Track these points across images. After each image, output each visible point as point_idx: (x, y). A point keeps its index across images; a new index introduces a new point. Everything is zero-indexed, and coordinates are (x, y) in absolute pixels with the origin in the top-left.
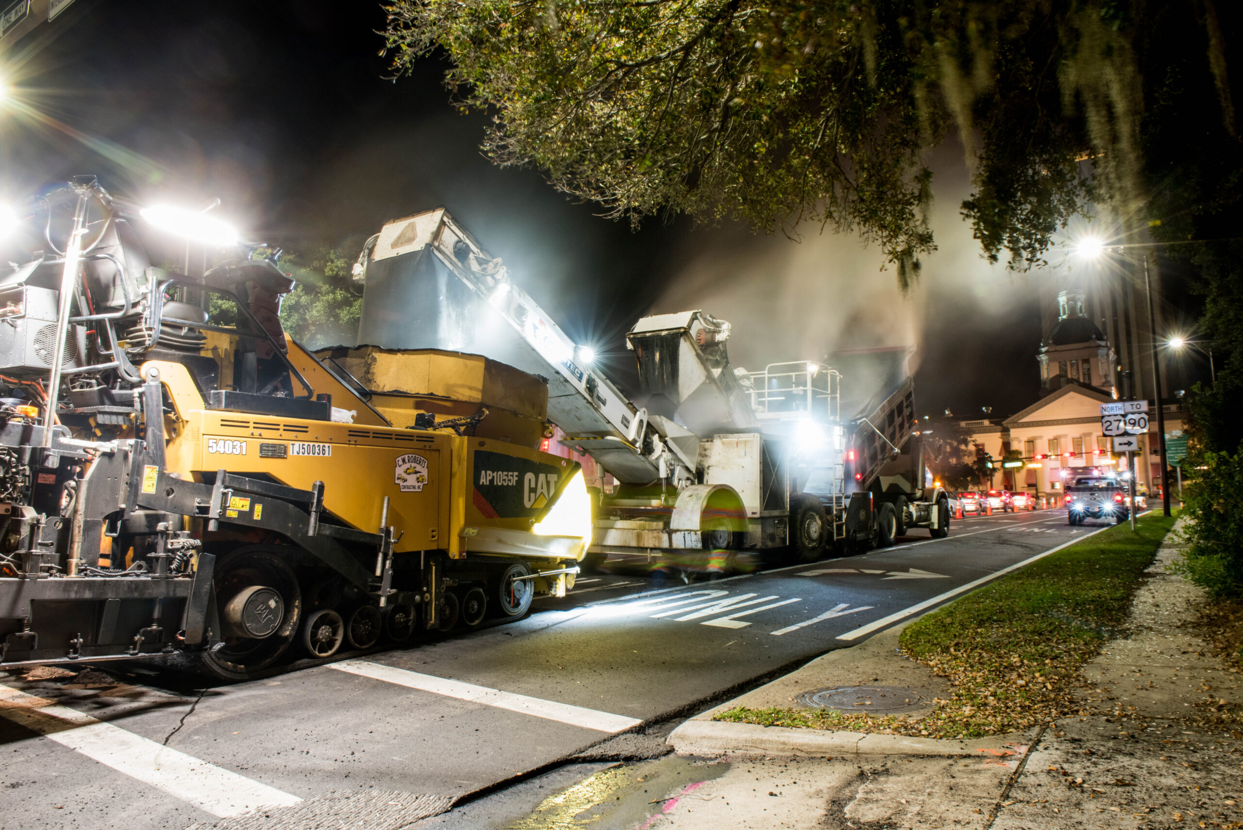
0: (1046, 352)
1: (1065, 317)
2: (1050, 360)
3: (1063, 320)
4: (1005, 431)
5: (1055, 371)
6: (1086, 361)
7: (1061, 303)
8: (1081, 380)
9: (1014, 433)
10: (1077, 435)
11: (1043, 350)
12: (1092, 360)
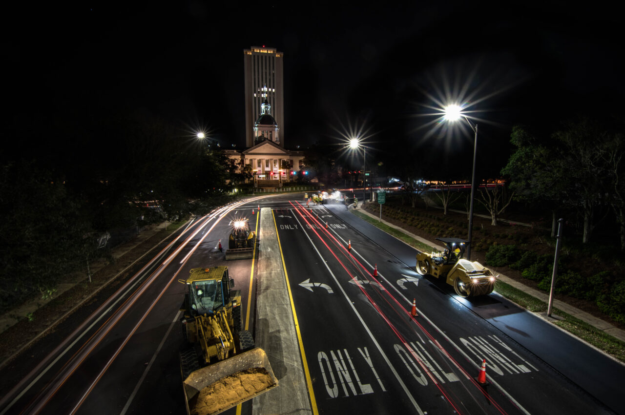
0: (257, 126)
1: (264, 114)
2: (259, 130)
3: (263, 115)
4: (243, 156)
5: (260, 134)
6: (271, 132)
7: (262, 108)
8: (269, 139)
9: (246, 156)
10: (267, 159)
11: (256, 125)
12: (273, 132)
